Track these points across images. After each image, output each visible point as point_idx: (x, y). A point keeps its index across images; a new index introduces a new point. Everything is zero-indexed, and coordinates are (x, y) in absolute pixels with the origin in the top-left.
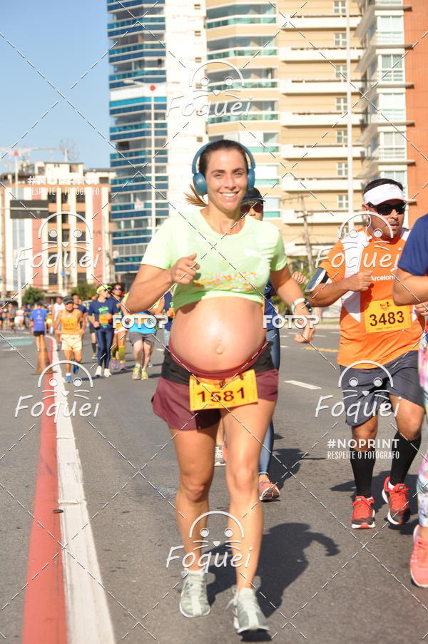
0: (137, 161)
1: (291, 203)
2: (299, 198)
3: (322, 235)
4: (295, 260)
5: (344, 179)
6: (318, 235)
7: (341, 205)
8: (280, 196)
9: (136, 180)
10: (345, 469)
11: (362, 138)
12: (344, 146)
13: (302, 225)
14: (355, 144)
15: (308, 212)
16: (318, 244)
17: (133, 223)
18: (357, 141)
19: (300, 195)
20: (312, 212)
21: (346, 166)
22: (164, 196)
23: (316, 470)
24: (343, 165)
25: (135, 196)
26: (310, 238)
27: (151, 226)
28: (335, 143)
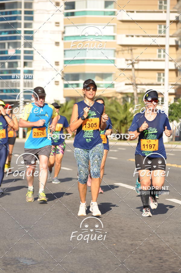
0: (11, 19)
1: (123, 54)
2: (129, 50)
3: (145, 78)
4: (124, 96)
5: (163, 36)
6: (142, 78)
7: (159, 56)
8: (115, 48)
9: (10, 32)
10: (157, 249)
11: (177, 7)
12: (164, 12)
13: (130, 70)
14: (172, 10)
15: (136, 60)
16: (141, 84)
17: (7, 64)
18: (174, 8)
19: (130, 48)
20: (138, 61)
21: (165, 27)
22: (30, 45)
23: (135, 250)
24: (163, 26)
25: (9, 44)
26: (136, 79)
27: (20, 67)
28: (157, 9)
